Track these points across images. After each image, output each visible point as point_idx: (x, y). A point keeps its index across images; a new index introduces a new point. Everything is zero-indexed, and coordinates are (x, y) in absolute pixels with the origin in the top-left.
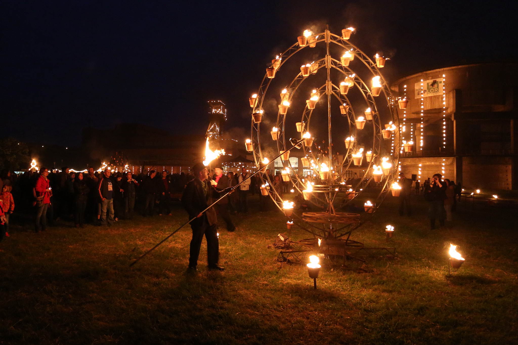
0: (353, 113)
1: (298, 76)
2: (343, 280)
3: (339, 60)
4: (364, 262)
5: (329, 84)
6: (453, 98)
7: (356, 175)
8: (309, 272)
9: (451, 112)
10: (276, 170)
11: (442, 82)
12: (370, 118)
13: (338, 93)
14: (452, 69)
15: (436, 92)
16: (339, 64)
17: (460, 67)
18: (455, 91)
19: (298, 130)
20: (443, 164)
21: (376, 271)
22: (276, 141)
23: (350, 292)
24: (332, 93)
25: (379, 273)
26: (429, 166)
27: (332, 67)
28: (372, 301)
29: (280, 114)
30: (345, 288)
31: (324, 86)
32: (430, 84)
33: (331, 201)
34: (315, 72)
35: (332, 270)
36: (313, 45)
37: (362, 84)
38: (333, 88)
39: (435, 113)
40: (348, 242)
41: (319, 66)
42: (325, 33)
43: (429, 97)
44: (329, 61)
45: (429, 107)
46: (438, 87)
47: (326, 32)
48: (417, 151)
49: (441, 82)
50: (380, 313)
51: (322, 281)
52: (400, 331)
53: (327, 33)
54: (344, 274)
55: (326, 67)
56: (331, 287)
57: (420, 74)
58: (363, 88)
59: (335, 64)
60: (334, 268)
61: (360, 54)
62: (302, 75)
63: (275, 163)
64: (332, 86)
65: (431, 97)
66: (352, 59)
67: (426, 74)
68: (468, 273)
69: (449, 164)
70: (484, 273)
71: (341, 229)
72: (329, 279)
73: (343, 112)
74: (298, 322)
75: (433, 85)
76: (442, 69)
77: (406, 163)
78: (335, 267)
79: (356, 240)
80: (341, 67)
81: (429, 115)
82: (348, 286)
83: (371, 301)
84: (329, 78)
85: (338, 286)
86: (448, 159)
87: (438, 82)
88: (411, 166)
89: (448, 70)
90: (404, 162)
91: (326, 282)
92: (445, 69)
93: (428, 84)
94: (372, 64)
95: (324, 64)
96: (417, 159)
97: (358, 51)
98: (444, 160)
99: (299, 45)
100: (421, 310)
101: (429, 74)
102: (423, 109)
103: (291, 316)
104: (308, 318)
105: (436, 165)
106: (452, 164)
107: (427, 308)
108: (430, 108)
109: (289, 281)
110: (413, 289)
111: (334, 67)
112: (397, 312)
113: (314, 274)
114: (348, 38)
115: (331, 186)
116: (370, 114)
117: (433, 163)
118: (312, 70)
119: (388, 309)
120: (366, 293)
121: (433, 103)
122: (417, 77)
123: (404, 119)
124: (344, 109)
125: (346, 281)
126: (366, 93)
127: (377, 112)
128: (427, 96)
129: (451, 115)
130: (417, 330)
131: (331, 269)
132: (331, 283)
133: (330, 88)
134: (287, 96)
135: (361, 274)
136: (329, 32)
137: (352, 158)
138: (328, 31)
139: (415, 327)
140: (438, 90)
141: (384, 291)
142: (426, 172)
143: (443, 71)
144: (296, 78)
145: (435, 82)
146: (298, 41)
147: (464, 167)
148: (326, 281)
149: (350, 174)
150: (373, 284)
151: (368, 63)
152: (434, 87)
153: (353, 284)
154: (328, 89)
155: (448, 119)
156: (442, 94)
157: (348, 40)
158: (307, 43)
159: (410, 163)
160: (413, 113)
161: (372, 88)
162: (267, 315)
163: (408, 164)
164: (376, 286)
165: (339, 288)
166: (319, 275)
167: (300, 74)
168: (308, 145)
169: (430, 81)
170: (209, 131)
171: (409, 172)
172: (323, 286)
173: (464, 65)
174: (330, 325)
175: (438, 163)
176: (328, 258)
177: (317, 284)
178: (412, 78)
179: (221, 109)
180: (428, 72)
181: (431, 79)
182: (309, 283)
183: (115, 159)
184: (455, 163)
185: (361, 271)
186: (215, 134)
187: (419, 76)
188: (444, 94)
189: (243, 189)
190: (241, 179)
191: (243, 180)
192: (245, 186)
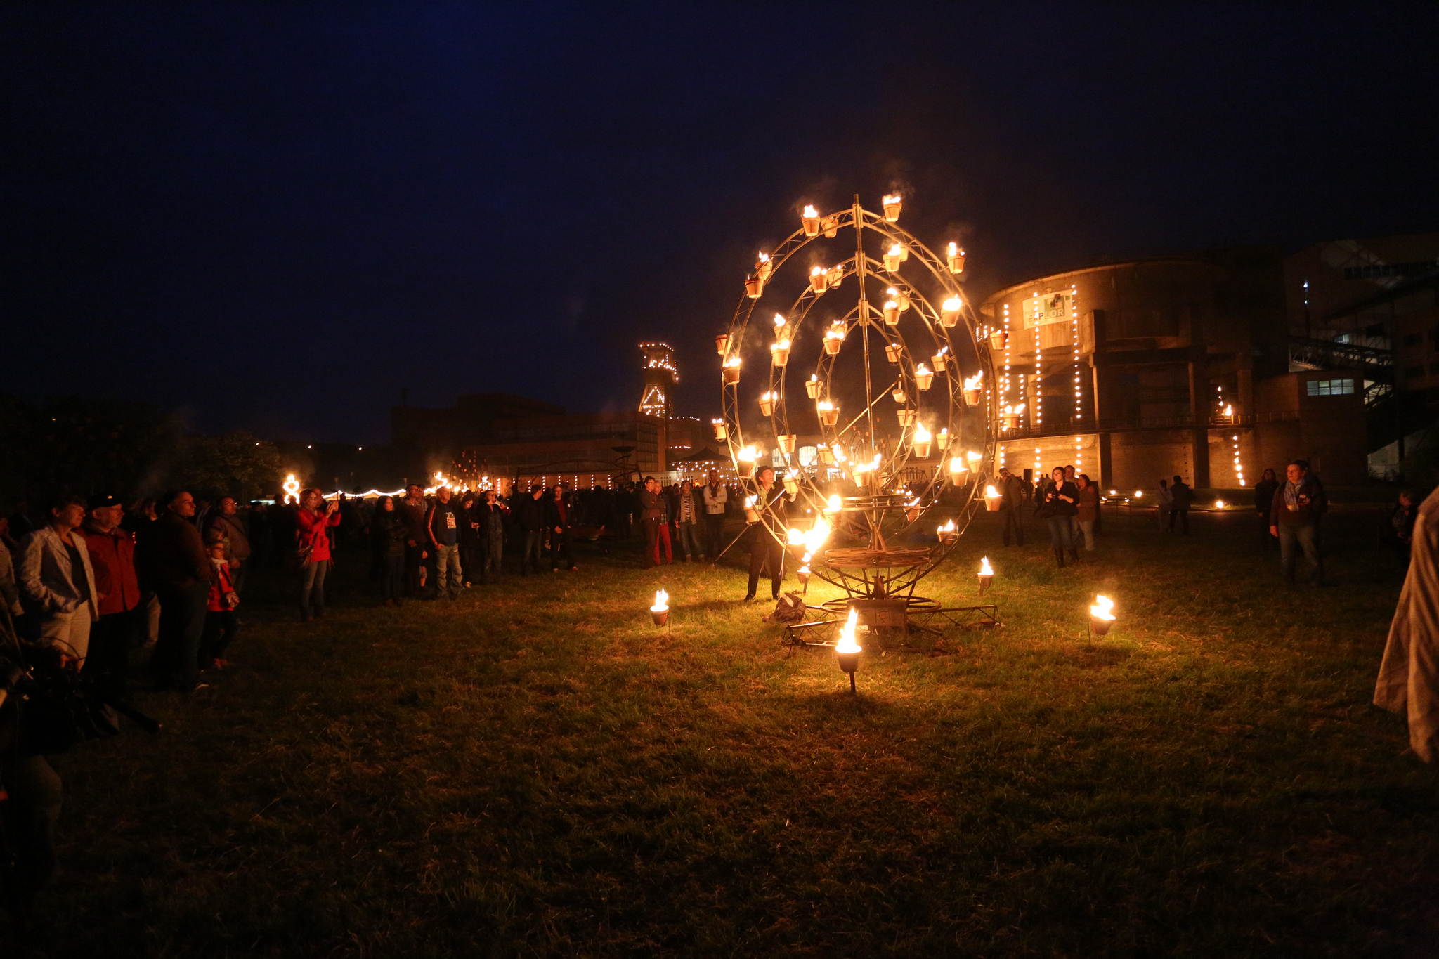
0: (910, 359)
1: (805, 293)
2: (903, 672)
3: (881, 261)
4: (941, 635)
5: (864, 307)
6: (1091, 326)
7: (924, 475)
8: (840, 661)
9: (1089, 353)
10: (776, 472)
11: (1071, 298)
12: (941, 367)
13: (881, 324)
14: (1088, 274)
15: (1061, 316)
16: (881, 269)
17: (1099, 269)
18: (1093, 313)
19: (810, 396)
20: (1079, 447)
21: (963, 651)
22: (769, 417)
23: (917, 693)
24: (871, 324)
25: (968, 653)
26: (1053, 452)
27: (867, 274)
28: (957, 706)
29: (775, 367)
30: (908, 686)
31: (855, 310)
32: (1049, 302)
33: (877, 526)
34: (838, 284)
36: (831, 234)
37: (925, 305)
38: (872, 314)
39: (1061, 354)
40: (911, 600)
41: (845, 272)
42: (853, 210)
43: (1049, 325)
44: (862, 262)
45: (1049, 344)
46: (1063, 307)
47: (854, 208)
48: (1031, 424)
49: (1068, 298)
50: (970, 727)
51: (865, 677)
52: (1006, 755)
53: (856, 210)
54: (905, 661)
55: (858, 275)
56: (882, 685)
57: (1031, 283)
58: (927, 312)
59: (874, 268)
60: (887, 650)
61: (918, 249)
62: (813, 291)
63: (774, 460)
64: (870, 311)
65: (1053, 325)
66: (905, 258)
67: (1043, 283)
68: (1121, 642)
69: (1089, 446)
70: (1148, 640)
71: (899, 576)
72: (879, 672)
73: (892, 358)
74: (823, 755)
75: (1055, 302)
76: (1070, 274)
77: (1013, 450)
78: (888, 648)
79: (925, 595)
80: (885, 274)
81: (1051, 358)
82: (912, 682)
83: (955, 706)
84: (863, 295)
85: (895, 682)
86: (1086, 438)
87: (1063, 296)
88: (1021, 454)
89: (1081, 275)
90: (1010, 446)
91: (872, 678)
92: (1075, 273)
93: (1046, 301)
94: (940, 268)
95: (853, 269)
96: (1032, 440)
97: (914, 243)
98: (1079, 439)
99: (804, 233)
100: (1042, 715)
101: (1047, 282)
102: (1039, 347)
103: (810, 745)
104: (841, 747)
105: (1065, 450)
106: (1092, 447)
107: (1052, 710)
108: (1051, 346)
109: (805, 680)
110: (1027, 679)
111: (871, 273)
112: (999, 723)
113: (849, 666)
114: (895, 219)
115: (876, 497)
116: (941, 360)
117: (1060, 447)
118: (831, 281)
119: (985, 718)
120: (945, 692)
121: (1057, 337)
122: (1026, 289)
123: (1008, 367)
124: (893, 352)
125: (910, 672)
126: (932, 321)
127: (954, 357)
128: (1045, 324)
129: (1088, 356)
130: (1036, 751)
131: (881, 652)
132: (881, 679)
133: (866, 314)
134: (787, 332)
135: (936, 658)
136: (859, 208)
137: (912, 444)
138: (858, 205)
139: (1031, 746)
140: (1063, 313)
141: (977, 686)
142: (1048, 463)
143: (1071, 277)
144: (802, 297)
145: (1058, 298)
146: (802, 227)
147: (1114, 451)
148: (873, 675)
150: (958, 674)
151: (934, 265)
152: (1056, 307)
153: (922, 677)
154: (863, 317)
155: (1083, 363)
156: (1071, 319)
157: (897, 223)
158: (821, 229)
159: (1020, 447)
160: (1022, 356)
161: (942, 312)
162: (766, 747)
163: (1017, 449)
164: (963, 679)
165: (896, 686)
166: (860, 666)
167: (809, 289)
168: (829, 423)
169: (1050, 297)
170: (645, 402)
171: (1020, 464)
173: (1106, 264)
174: (881, 755)
175: (1068, 447)
176: (875, 632)
177: (856, 683)
178: (1017, 291)
179: (665, 359)
180: (1045, 279)
181: (1052, 292)
182: (841, 683)
183: (460, 466)
184: (1098, 446)
185: (937, 653)
186: (656, 410)
187: (1030, 287)
188: (1074, 319)
189: (714, 512)
190: (707, 493)
191: (712, 494)
192: (716, 507)
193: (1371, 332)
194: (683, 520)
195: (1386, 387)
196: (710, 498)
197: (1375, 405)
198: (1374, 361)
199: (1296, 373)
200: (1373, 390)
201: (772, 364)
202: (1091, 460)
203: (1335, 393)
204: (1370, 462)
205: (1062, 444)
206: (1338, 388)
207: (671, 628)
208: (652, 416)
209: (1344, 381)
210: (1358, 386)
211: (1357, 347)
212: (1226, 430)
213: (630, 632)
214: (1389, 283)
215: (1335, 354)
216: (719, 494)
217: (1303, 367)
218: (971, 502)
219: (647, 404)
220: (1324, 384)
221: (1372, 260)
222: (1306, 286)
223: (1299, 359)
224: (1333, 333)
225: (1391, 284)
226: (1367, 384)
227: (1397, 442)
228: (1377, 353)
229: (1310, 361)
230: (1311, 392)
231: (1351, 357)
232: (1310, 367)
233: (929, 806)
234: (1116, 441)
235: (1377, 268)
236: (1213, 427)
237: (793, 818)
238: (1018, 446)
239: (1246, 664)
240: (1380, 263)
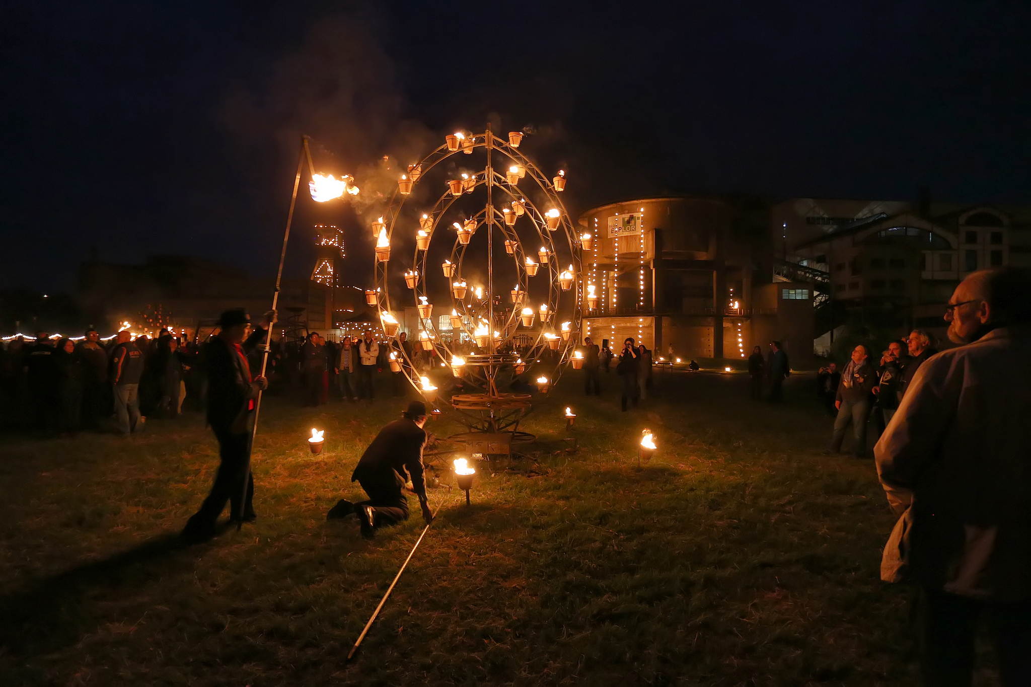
0: (523, 252)
1: (445, 195)
2: (506, 489)
3: (505, 176)
4: (536, 460)
5: (490, 209)
6: (653, 240)
7: (532, 341)
8: (458, 482)
9: (650, 258)
11: (640, 218)
12: (545, 260)
13: (503, 224)
14: (652, 202)
15: (633, 230)
16: (505, 182)
17: (660, 200)
18: (654, 230)
19: (446, 275)
20: (641, 325)
21: (551, 472)
22: (412, 290)
24: (494, 223)
25: (555, 474)
26: (622, 328)
27: (494, 185)
28: (544, 513)
29: (419, 250)
31: (483, 211)
32: (626, 220)
33: (492, 377)
34: (471, 190)
35: (493, 475)
36: (468, 151)
37: (535, 212)
38: (496, 216)
39: (631, 258)
40: (515, 434)
41: (477, 182)
42: (486, 135)
43: (624, 236)
44: (490, 175)
46: (635, 225)
47: (487, 133)
48: (610, 307)
49: (638, 218)
50: (551, 530)
51: (478, 492)
52: (576, 549)
53: (488, 135)
54: (508, 480)
55: (487, 185)
56: (491, 499)
57: (615, 205)
58: (537, 218)
59: (499, 180)
60: (495, 473)
61: (533, 170)
62: (452, 194)
64: (495, 213)
65: (627, 236)
66: (523, 176)
67: (622, 206)
68: (660, 464)
69: (647, 325)
70: (677, 463)
71: (507, 417)
72: (488, 489)
73: (509, 251)
74: (441, 554)
75: (628, 222)
76: (641, 201)
77: (596, 325)
78: (496, 470)
79: (527, 431)
80: (507, 186)
81: (625, 261)
82: (513, 496)
83: (543, 513)
84: (490, 199)
85: (500, 497)
86: (646, 319)
87: (635, 217)
88: (602, 328)
89: (648, 203)
90: (594, 322)
91: (483, 493)
92: (643, 201)
93: (623, 219)
94: (548, 186)
95: (483, 180)
96: (609, 319)
97: (530, 165)
98: (641, 320)
99: (448, 148)
100: (603, 519)
101: (625, 206)
102: (618, 252)
103: (432, 547)
104: (455, 548)
105: (632, 327)
106: (650, 326)
107: (611, 515)
108: (625, 251)
110: (595, 492)
111: (497, 184)
112: (574, 525)
113: (465, 484)
114: (516, 146)
115: (491, 356)
116: (546, 255)
117: (628, 325)
118: (466, 186)
119: (563, 522)
120: (536, 503)
121: (630, 246)
122: (610, 208)
123: (595, 265)
124: (510, 246)
125: (511, 489)
126: (540, 225)
127: (554, 253)
128: (622, 235)
129: (650, 261)
130: (598, 544)
131: (491, 474)
132: (490, 494)
133: (491, 216)
134: (430, 224)
135: (531, 478)
136: (491, 134)
137: (521, 316)
138: (490, 131)
139: (595, 541)
140: (635, 229)
141: (559, 498)
142: (620, 336)
143: (641, 203)
144: (443, 198)
145: (632, 217)
146: (446, 143)
147: (664, 330)
148: (484, 492)
149: (525, 339)
150: (546, 490)
151: (544, 183)
152: (631, 224)
153: (520, 492)
154: (489, 217)
155: (646, 267)
156: (640, 234)
157: (518, 148)
158: (460, 146)
159: (601, 323)
160: (606, 257)
161: (547, 218)
162: (396, 550)
163: (599, 325)
164: (550, 493)
166: (474, 485)
167: (448, 192)
168: (459, 297)
169: (626, 216)
172: (479, 499)
173: (662, 197)
174: (485, 553)
175: (634, 325)
176: (487, 459)
177: (470, 498)
178: (605, 210)
179: (335, 239)
180: (624, 203)
181: (628, 213)
182: (459, 498)
183: (145, 316)
184: (654, 325)
185: (533, 474)
186: (326, 279)
187: (614, 208)
188: (642, 233)
189: (366, 363)
190: (363, 347)
191: (367, 349)
192: (369, 359)
193: (820, 260)
194: (342, 368)
195: (825, 297)
196: (365, 352)
197: (819, 307)
198: (820, 279)
199: (776, 283)
200: (820, 298)
201: (417, 247)
202: (649, 335)
203: (798, 298)
204: (815, 344)
205: (629, 322)
206: (799, 295)
207: (326, 456)
208: (322, 285)
209: (803, 290)
210: (811, 294)
211: (811, 269)
212: (735, 318)
213: (290, 459)
214: (830, 229)
215: (799, 272)
216: (372, 349)
217: (779, 280)
218: (562, 362)
219: (318, 273)
220: (792, 292)
221: (821, 213)
222: (784, 226)
223: (779, 274)
224: (799, 259)
225: (831, 230)
226: (816, 293)
227: (830, 332)
228: (822, 274)
229: (785, 276)
230: (785, 297)
231: (808, 275)
232: (785, 279)
233: (519, 590)
234: (665, 322)
235: (823, 219)
236: (727, 316)
237: (415, 605)
238: (600, 322)
239: (736, 478)
240: (826, 216)
